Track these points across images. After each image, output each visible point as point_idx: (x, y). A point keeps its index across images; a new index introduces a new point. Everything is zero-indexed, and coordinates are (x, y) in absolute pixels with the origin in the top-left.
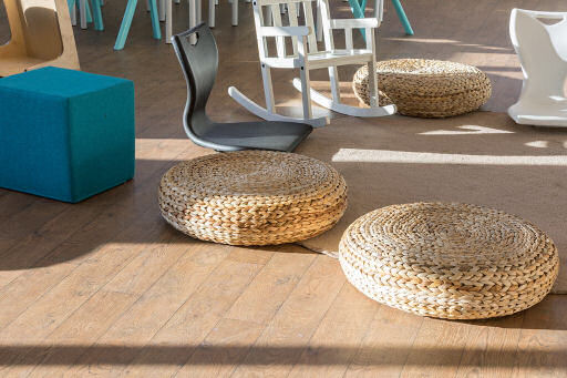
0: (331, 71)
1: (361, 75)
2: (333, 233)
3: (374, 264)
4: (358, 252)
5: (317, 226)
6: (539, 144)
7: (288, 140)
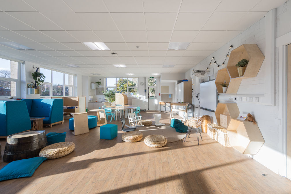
0: (136, 122)
1: (139, 122)
2: (143, 139)
3: (149, 142)
4: (147, 141)
5: (140, 139)
6: (158, 127)
7: (134, 130)
